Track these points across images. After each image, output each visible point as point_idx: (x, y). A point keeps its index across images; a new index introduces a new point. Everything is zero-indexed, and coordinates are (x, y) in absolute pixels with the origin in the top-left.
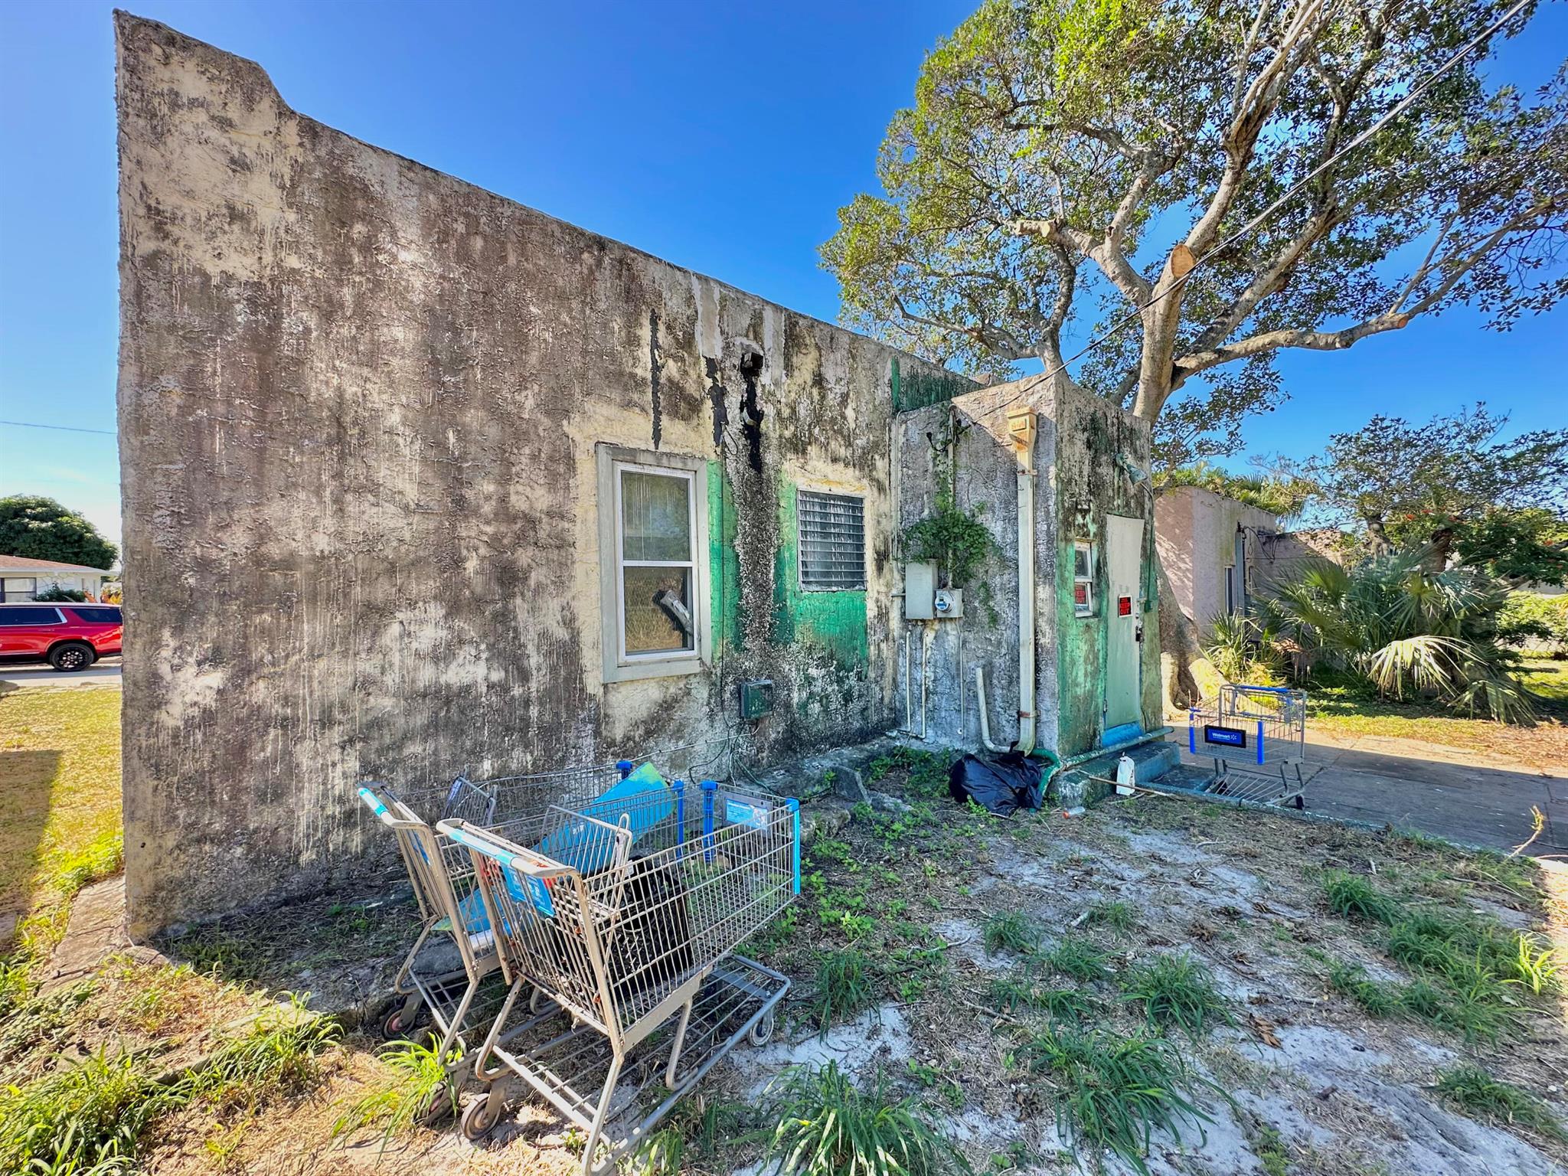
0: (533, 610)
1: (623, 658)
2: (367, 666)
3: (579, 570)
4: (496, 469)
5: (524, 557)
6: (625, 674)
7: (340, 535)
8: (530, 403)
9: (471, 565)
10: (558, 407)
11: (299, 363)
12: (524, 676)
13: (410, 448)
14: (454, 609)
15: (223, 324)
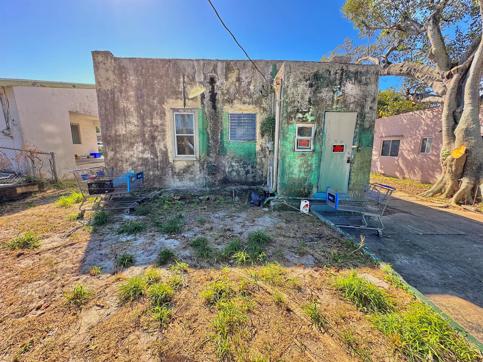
0: (159, 145)
1: (177, 155)
2: (132, 153)
3: (167, 136)
4: (150, 117)
5: (156, 134)
6: (177, 159)
7: (126, 131)
8: (156, 102)
9: (147, 136)
10: (162, 102)
11: (118, 102)
12: (157, 157)
13: (135, 114)
14: (144, 144)
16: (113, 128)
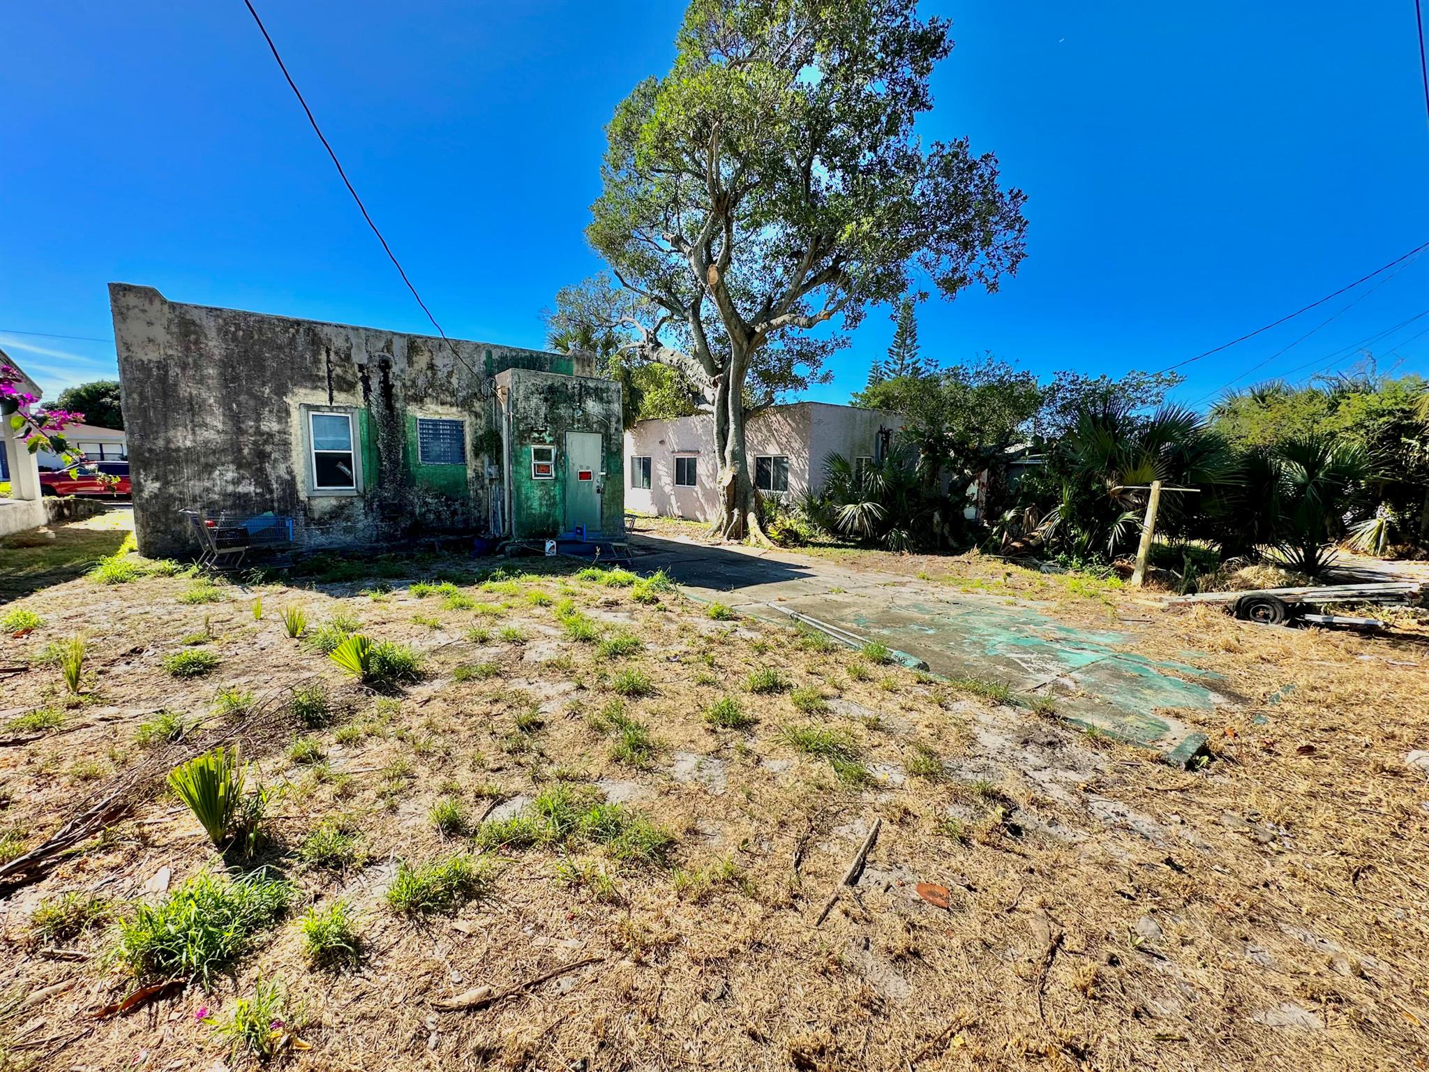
0: (274, 468)
1: (316, 487)
2: (208, 484)
3: (294, 454)
4: (254, 416)
5: (268, 448)
6: (317, 494)
7: (194, 441)
8: (267, 391)
9: (246, 451)
10: (281, 391)
11: (175, 385)
12: (271, 491)
13: (218, 411)
14: (239, 466)
15: (149, 376)
16: (162, 435)
